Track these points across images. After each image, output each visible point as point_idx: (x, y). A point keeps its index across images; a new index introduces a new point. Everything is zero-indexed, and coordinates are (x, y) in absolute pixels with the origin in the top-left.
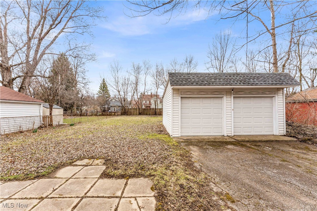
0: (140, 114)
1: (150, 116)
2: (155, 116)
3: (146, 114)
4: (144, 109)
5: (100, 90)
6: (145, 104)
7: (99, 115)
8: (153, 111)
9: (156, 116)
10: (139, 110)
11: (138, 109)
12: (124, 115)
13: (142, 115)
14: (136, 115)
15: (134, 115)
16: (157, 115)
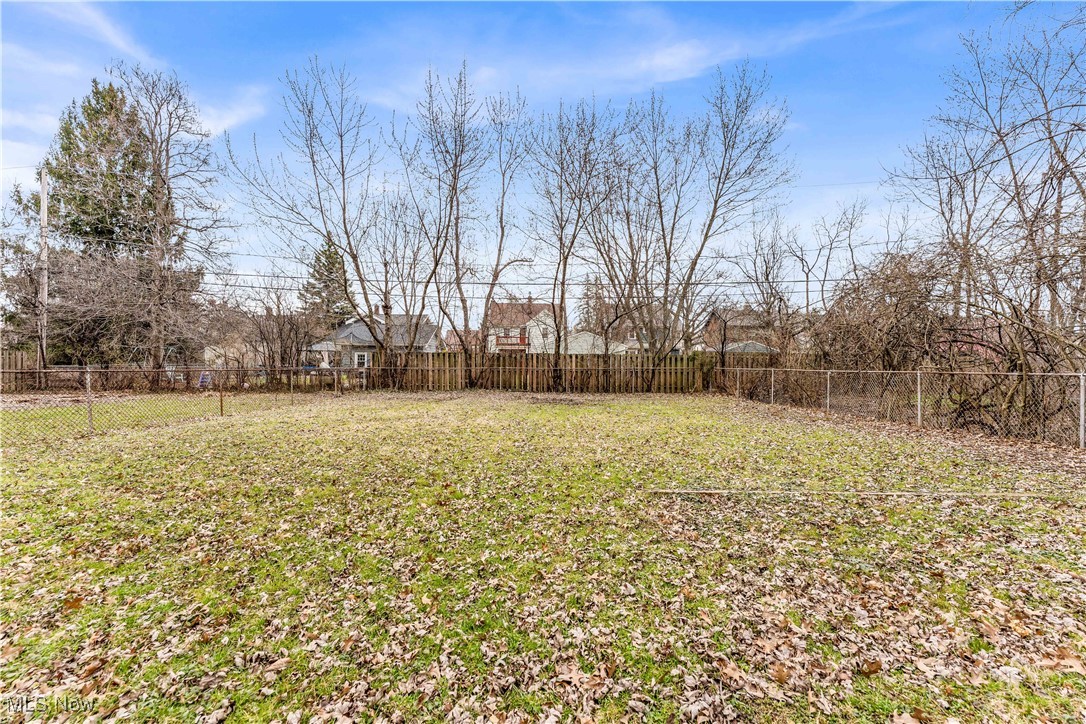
0: (472, 384)
1: (529, 395)
2: (553, 395)
3: (507, 387)
4: (497, 358)
5: (312, 281)
6: (505, 341)
7: (252, 389)
8: (541, 368)
9: (563, 396)
10: (468, 365)
11: (461, 359)
12: (385, 386)
13: (482, 391)
14: (453, 387)
15: (438, 387)
16: (564, 390)
